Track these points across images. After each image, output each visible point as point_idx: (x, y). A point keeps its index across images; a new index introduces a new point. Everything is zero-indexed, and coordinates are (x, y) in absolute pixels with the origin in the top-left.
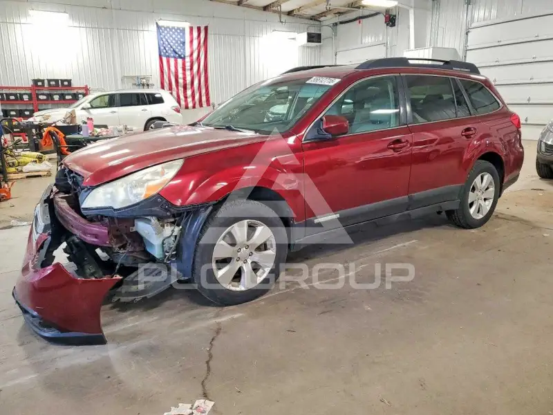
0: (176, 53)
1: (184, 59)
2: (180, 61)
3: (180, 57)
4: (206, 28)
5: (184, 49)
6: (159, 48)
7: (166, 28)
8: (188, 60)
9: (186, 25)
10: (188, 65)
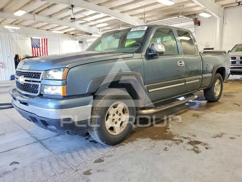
0: (37, 46)
1: (40, 48)
2: (39, 49)
3: (39, 47)
4: (47, 39)
5: (40, 45)
6: (32, 45)
7: (34, 39)
8: (41, 48)
9: (41, 39)
10: (41, 50)
